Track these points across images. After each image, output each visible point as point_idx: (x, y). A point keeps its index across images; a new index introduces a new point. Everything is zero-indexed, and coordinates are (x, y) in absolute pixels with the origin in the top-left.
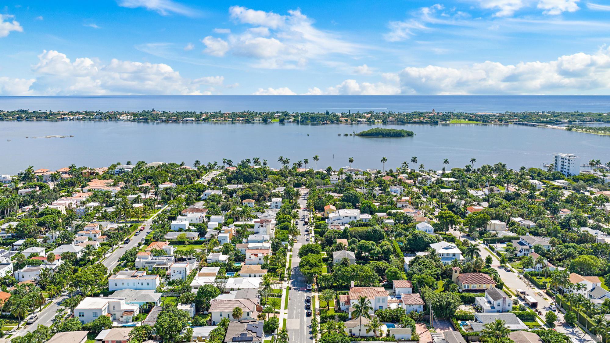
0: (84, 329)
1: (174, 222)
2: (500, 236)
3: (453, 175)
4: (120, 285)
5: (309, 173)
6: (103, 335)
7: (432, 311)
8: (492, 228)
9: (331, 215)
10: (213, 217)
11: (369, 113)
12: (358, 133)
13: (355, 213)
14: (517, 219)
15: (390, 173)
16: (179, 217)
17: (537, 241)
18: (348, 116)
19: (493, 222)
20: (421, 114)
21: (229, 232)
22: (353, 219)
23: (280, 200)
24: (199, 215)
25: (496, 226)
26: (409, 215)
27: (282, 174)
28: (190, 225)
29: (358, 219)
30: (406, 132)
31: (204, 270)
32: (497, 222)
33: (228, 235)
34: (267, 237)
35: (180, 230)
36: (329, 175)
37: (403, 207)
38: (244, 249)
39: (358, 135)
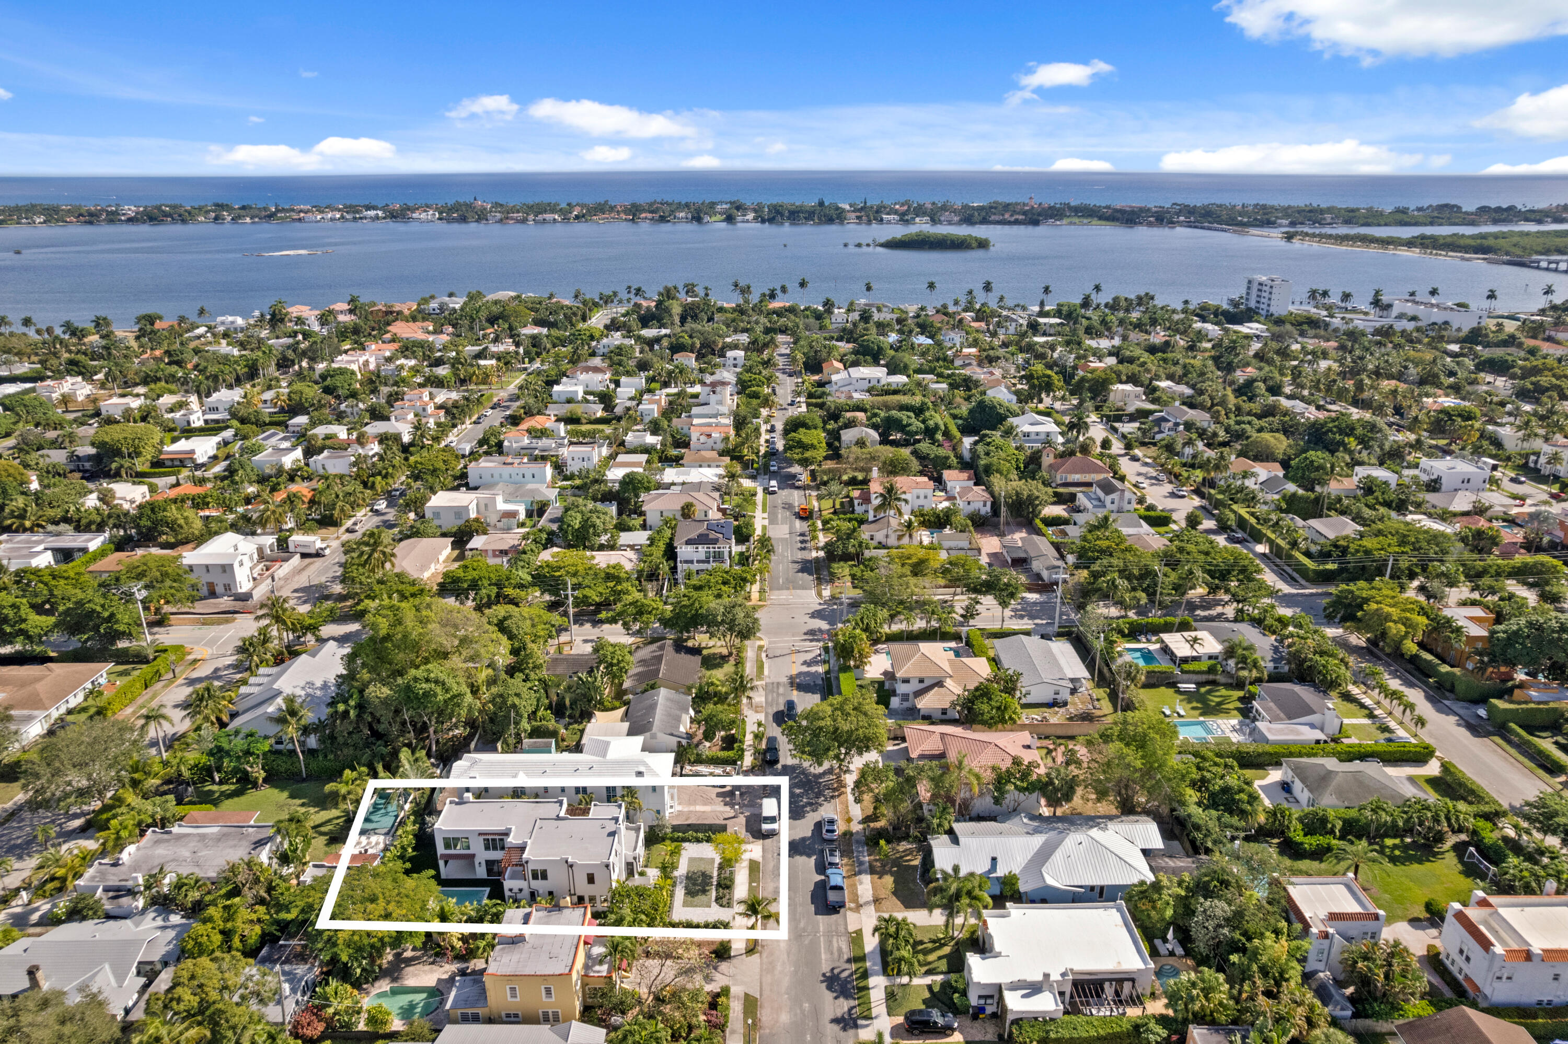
0: (444, 535)
1: (556, 388)
2: (1131, 409)
3: (1058, 313)
4: (487, 478)
5: (792, 310)
6: (477, 542)
7: (1003, 509)
8: (1119, 397)
9: (834, 378)
10: (623, 379)
11: (902, 205)
12: (882, 240)
13: (877, 373)
14: (1164, 384)
15: (943, 311)
16: (565, 379)
17: (1192, 414)
18: (862, 209)
19: (1121, 387)
20: (1007, 207)
21: (658, 402)
22: (874, 383)
23: (742, 353)
24: (599, 377)
25: (1126, 394)
26: (975, 377)
27: (740, 310)
28: (586, 393)
29: (883, 382)
30: (976, 239)
31: (621, 458)
32: (1128, 387)
33: (655, 407)
34: (724, 409)
35: (569, 401)
36: (829, 311)
37: (964, 366)
38: (686, 428)
39: (882, 245)
